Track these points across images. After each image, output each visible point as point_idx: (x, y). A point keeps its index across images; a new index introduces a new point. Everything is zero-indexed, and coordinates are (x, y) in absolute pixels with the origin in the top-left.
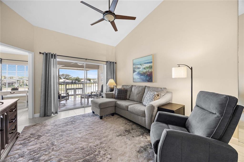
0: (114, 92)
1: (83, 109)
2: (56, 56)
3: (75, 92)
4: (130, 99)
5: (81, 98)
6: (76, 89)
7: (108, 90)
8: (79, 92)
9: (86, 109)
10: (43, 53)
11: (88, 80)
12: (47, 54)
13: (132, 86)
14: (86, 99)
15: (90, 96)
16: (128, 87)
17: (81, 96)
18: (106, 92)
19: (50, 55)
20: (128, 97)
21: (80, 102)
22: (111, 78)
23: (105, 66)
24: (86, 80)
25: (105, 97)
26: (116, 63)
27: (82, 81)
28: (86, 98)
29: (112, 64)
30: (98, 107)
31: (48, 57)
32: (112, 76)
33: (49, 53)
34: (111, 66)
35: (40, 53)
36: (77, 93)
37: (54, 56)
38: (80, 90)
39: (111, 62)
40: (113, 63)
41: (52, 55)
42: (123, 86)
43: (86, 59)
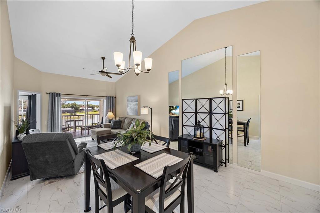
0: (111, 123)
1: (84, 138)
2: (60, 95)
3: (75, 124)
4: (123, 128)
5: (82, 129)
6: (76, 121)
7: (108, 121)
8: (79, 124)
9: (86, 137)
10: (49, 93)
11: (89, 107)
12: (52, 94)
13: (126, 118)
14: (87, 131)
15: (90, 127)
16: (123, 119)
17: (82, 128)
18: (106, 123)
19: (56, 94)
20: (121, 127)
21: (81, 133)
22: (111, 111)
23: (105, 100)
24: (87, 107)
25: (103, 127)
26: (115, 97)
27: (81, 108)
28: (87, 129)
29: (112, 99)
30: (96, 134)
31: (54, 96)
32: (112, 109)
33: (55, 93)
34: (110, 100)
35: (47, 93)
36: (77, 125)
37: (58, 95)
38: (80, 122)
39: (110, 97)
40: (113, 97)
41: (57, 94)
42: (120, 118)
43: (87, 96)
